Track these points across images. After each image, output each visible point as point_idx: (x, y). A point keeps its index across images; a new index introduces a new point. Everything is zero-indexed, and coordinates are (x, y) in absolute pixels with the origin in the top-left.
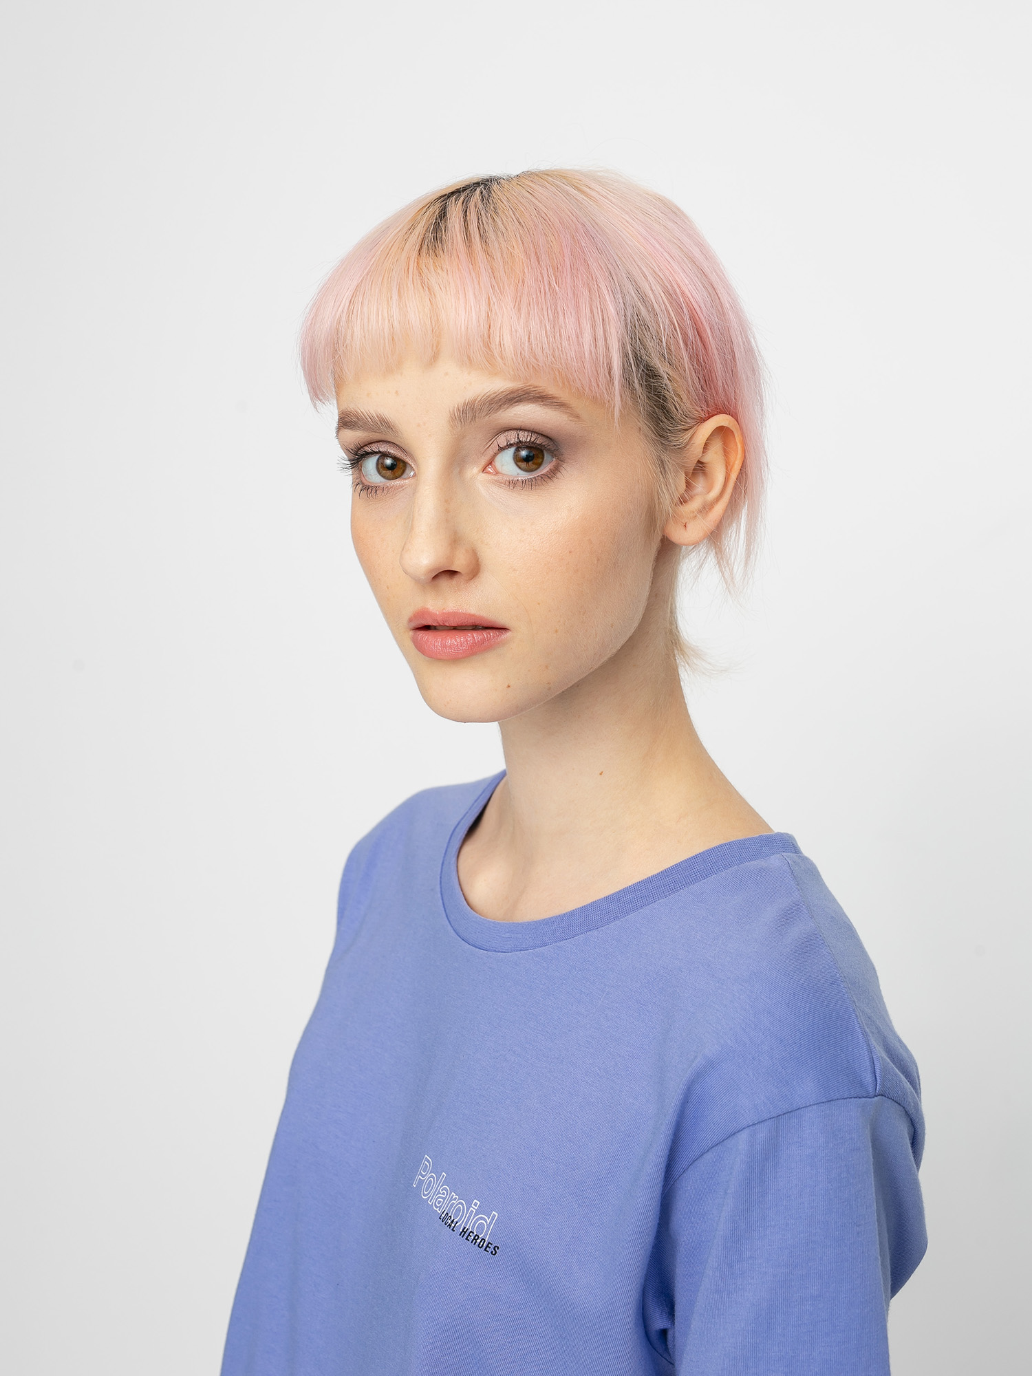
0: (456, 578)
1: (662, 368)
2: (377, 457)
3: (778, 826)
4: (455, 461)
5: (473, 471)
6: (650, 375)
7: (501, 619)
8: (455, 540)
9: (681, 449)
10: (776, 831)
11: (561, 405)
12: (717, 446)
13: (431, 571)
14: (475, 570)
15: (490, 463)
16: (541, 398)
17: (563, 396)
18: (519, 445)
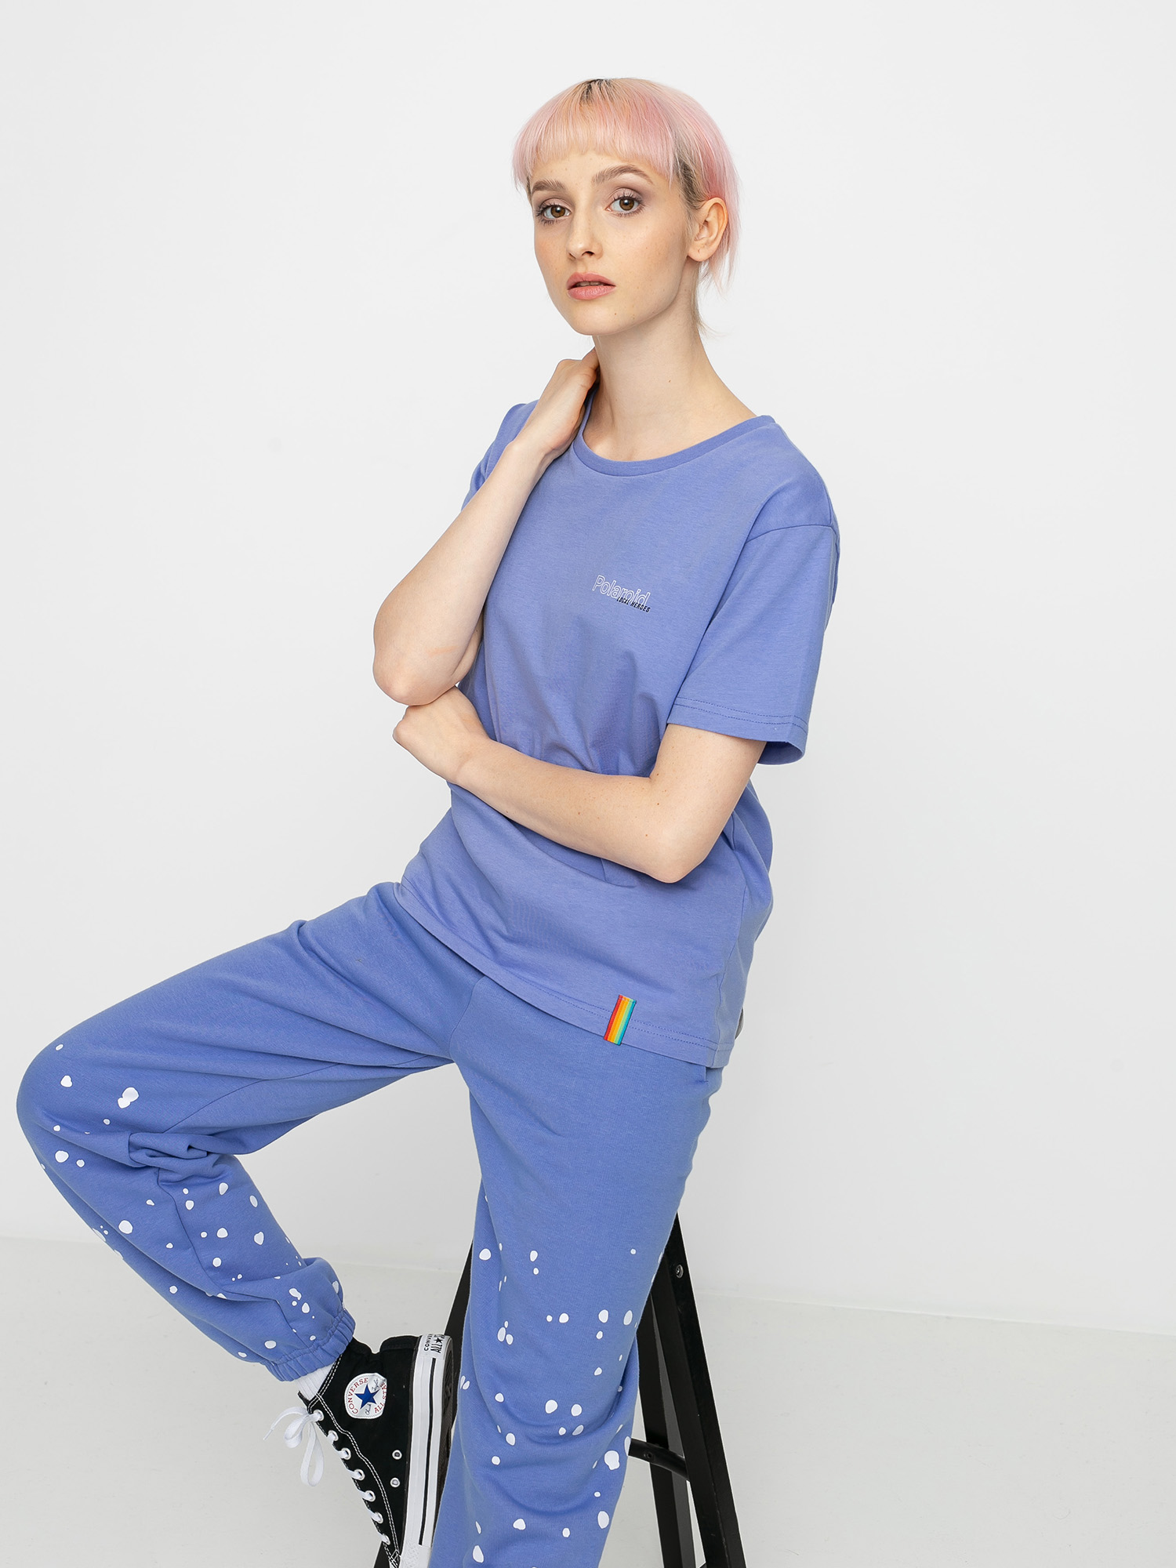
0: (593, 256)
1: (692, 167)
2: (550, 209)
3: (759, 413)
4: (593, 204)
5: (601, 209)
6: (685, 168)
7: (612, 279)
8: (593, 238)
9: (696, 209)
10: (759, 415)
11: (644, 175)
12: (714, 213)
13: (583, 250)
14: (601, 255)
15: (609, 206)
16: (635, 171)
17: (646, 171)
18: (622, 199)
